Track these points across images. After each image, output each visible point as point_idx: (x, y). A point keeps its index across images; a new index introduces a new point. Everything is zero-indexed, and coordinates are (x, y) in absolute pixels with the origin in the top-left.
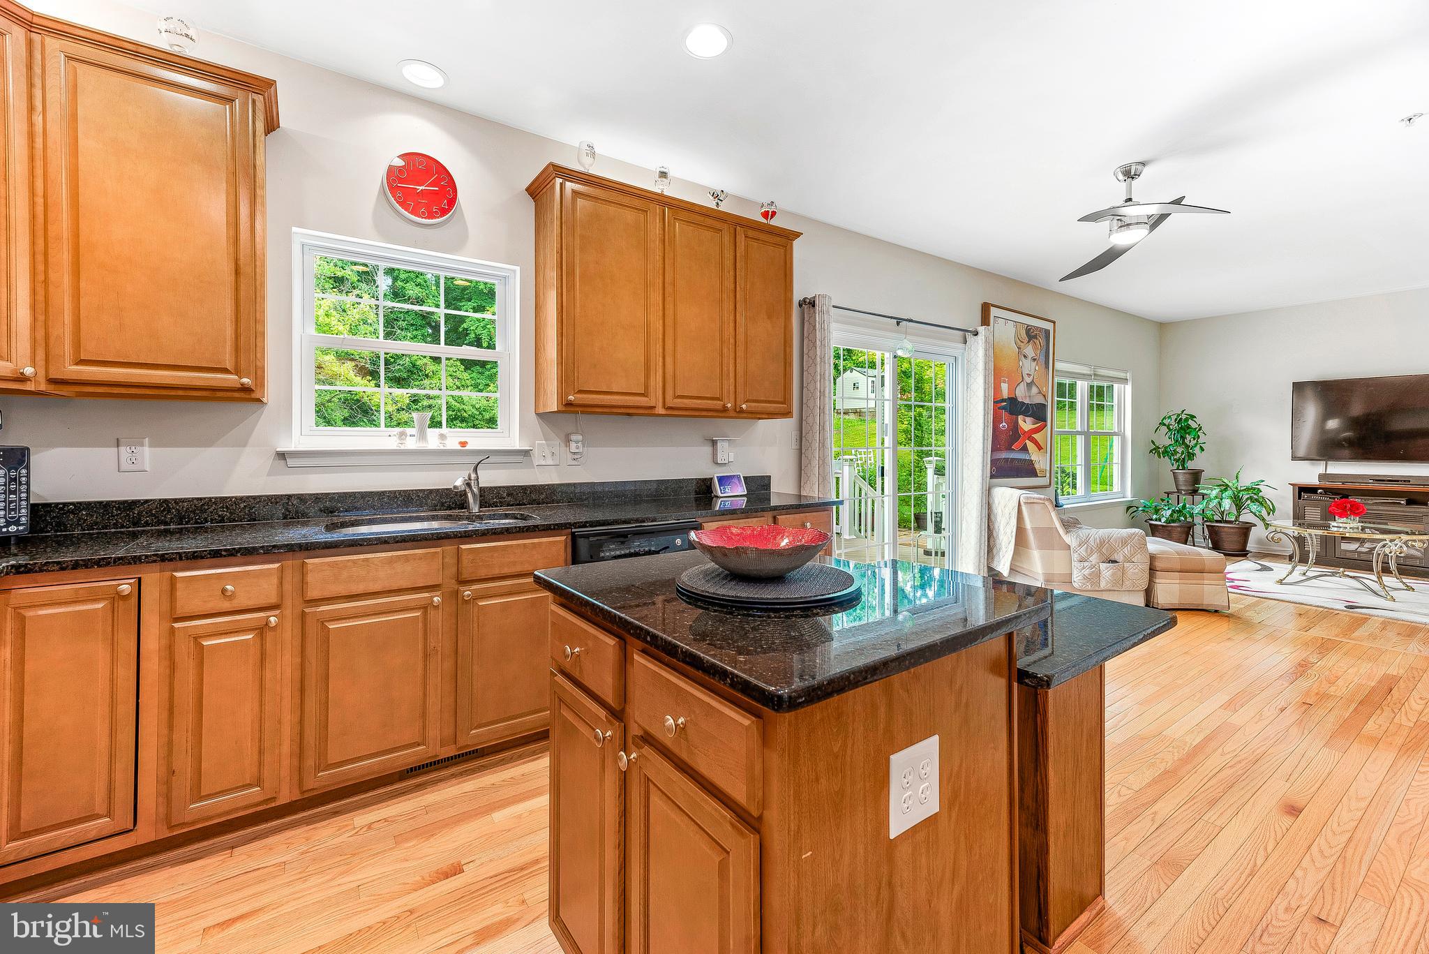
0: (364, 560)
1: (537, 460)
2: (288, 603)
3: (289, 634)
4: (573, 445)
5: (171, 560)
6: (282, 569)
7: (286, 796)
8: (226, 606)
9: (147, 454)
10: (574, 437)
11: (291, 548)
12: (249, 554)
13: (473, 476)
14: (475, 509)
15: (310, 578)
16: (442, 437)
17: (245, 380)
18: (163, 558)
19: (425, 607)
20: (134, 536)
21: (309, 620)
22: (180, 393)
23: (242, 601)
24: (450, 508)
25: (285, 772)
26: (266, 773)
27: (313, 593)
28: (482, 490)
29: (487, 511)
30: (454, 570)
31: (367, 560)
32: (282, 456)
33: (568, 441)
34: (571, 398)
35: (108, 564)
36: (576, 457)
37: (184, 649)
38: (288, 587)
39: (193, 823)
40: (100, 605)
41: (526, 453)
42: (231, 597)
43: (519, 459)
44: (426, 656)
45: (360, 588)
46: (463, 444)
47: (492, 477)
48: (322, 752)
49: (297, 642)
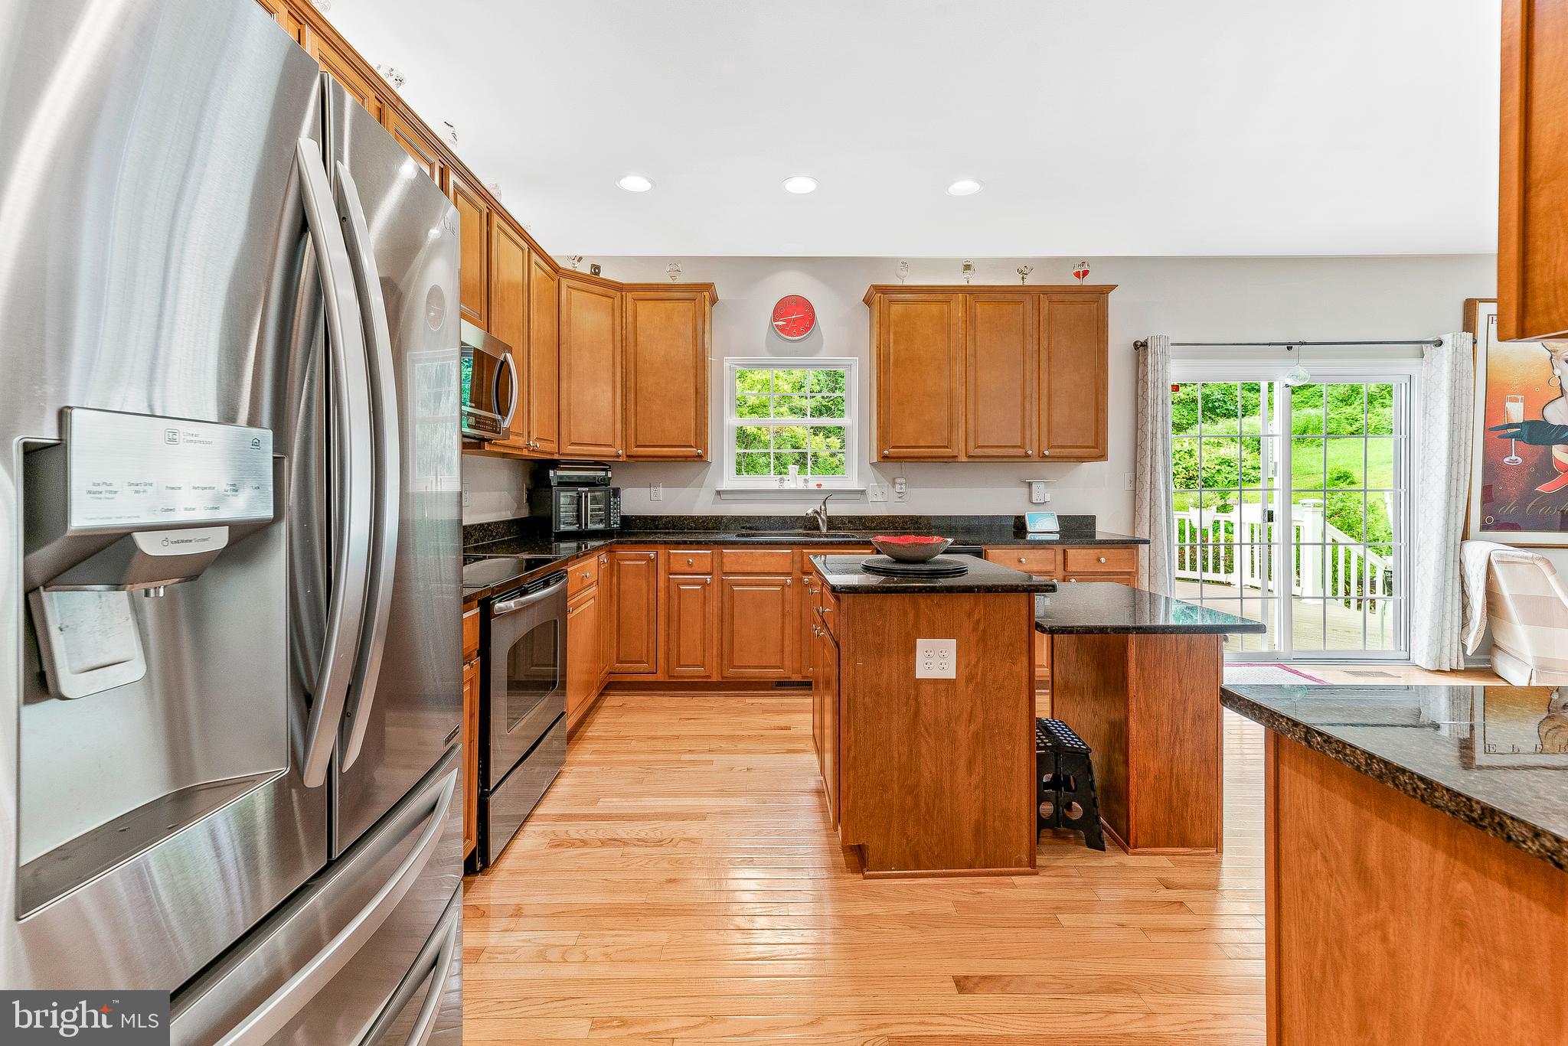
0: (750, 553)
1: (870, 497)
2: (715, 573)
3: (716, 588)
4: (898, 487)
5: (669, 543)
6: (712, 554)
7: (715, 678)
8: (689, 570)
9: (661, 492)
10: (898, 481)
11: (716, 543)
12: (699, 544)
13: (823, 507)
14: (824, 530)
15: (725, 560)
16: (806, 481)
17: (699, 451)
18: (666, 543)
19: (783, 585)
20: (656, 533)
21: (724, 582)
22: (673, 459)
23: (695, 569)
24: (810, 529)
25: (714, 664)
26: (706, 663)
27: (726, 569)
28: (829, 518)
29: (832, 532)
30: (799, 565)
31: (752, 553)
32: (719, 493)
33: (894, 484)
34: (886, 452)
35: (646, 543)
36: (900, 495)
37: (673, 588)
38: (715, 564)
39: (678, 677)
40: (644, 563)
41: (863, 492)
42: (691, 565)
43: (858, 496)
44: (783, 615)
45: (749, 569)
46: (819, 485)
47: (836, 509)
48: (731, 660)
49: (720, 594)
